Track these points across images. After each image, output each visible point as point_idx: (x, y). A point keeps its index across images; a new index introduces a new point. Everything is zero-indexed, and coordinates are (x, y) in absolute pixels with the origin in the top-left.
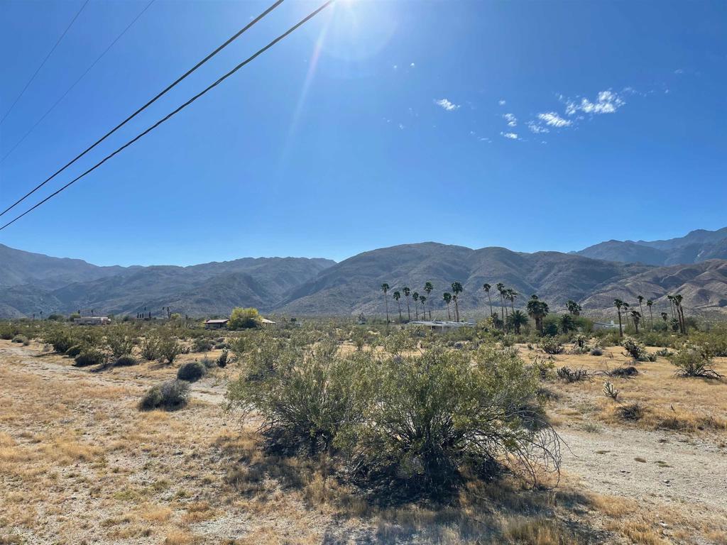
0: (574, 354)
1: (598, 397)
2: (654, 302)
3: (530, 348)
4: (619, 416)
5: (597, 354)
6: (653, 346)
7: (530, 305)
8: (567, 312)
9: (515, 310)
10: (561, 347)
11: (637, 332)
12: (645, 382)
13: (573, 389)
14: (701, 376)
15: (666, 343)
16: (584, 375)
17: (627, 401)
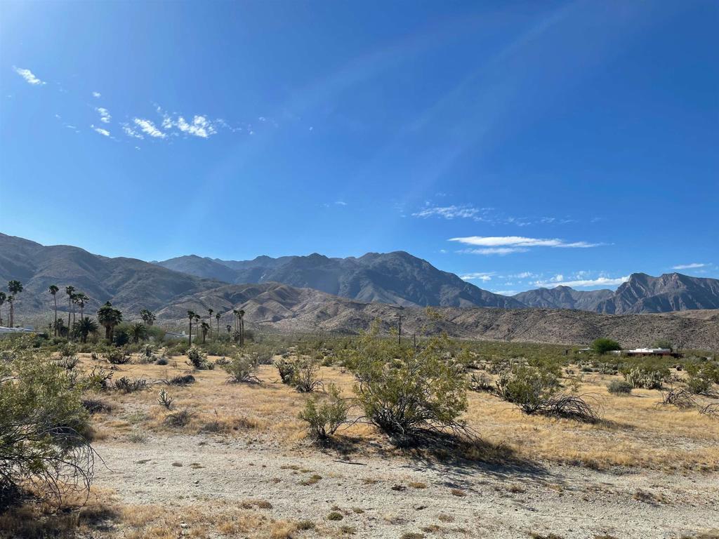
0: (139, 363)
1: (152, 406)
2: (222, 316)
3: (94, 358)
4: (168, 423)
5: (163, 363)
6: (215, 355)
7: (102, 312)
8: (141, 321)
9: (84, 316)
10: (127, 357)
11: (204, 342)
12: (199, 389)
13: (129, 399)
14: (247, 381)
15: (226, 352)
16: (143, 384)
17: (178, 409)
